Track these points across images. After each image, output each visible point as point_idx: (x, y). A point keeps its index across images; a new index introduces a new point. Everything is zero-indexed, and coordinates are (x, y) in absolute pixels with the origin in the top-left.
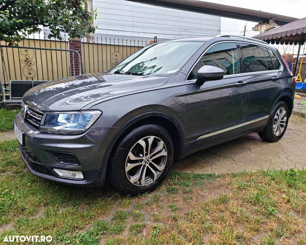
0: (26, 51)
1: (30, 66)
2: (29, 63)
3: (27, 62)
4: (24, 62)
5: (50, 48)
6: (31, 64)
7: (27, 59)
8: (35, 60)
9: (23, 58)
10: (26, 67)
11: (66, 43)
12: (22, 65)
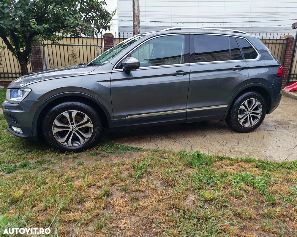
0: (73, 47)
1: (75, 59)
2: (75, 56)
3: (73, 56)
4: (71, 56)
5: (89, 45)
6: (76, 57)
7: (73, 53)
8: (78, 54)
9: (70, 52)
10: (72, 60)
11: (102, 39)
12: (70, 58)
